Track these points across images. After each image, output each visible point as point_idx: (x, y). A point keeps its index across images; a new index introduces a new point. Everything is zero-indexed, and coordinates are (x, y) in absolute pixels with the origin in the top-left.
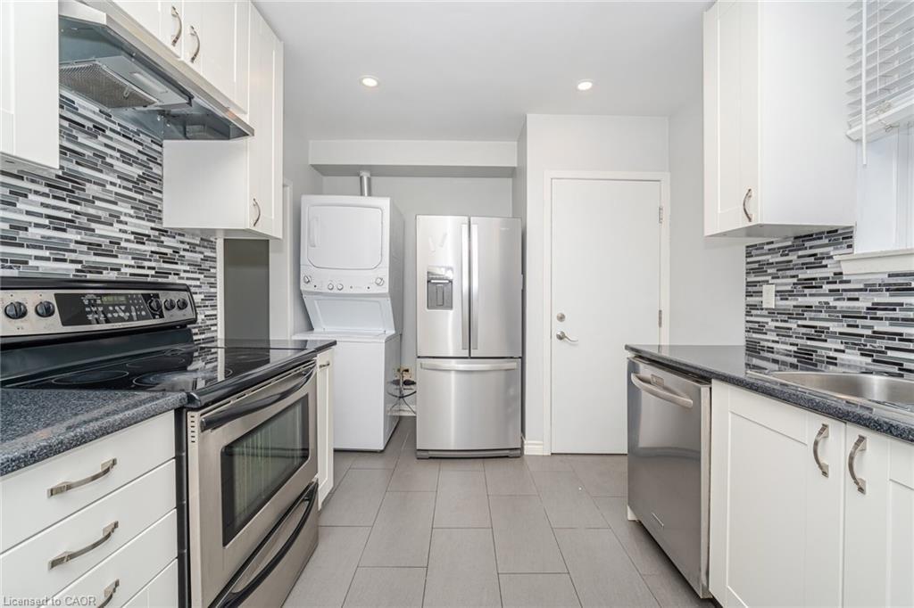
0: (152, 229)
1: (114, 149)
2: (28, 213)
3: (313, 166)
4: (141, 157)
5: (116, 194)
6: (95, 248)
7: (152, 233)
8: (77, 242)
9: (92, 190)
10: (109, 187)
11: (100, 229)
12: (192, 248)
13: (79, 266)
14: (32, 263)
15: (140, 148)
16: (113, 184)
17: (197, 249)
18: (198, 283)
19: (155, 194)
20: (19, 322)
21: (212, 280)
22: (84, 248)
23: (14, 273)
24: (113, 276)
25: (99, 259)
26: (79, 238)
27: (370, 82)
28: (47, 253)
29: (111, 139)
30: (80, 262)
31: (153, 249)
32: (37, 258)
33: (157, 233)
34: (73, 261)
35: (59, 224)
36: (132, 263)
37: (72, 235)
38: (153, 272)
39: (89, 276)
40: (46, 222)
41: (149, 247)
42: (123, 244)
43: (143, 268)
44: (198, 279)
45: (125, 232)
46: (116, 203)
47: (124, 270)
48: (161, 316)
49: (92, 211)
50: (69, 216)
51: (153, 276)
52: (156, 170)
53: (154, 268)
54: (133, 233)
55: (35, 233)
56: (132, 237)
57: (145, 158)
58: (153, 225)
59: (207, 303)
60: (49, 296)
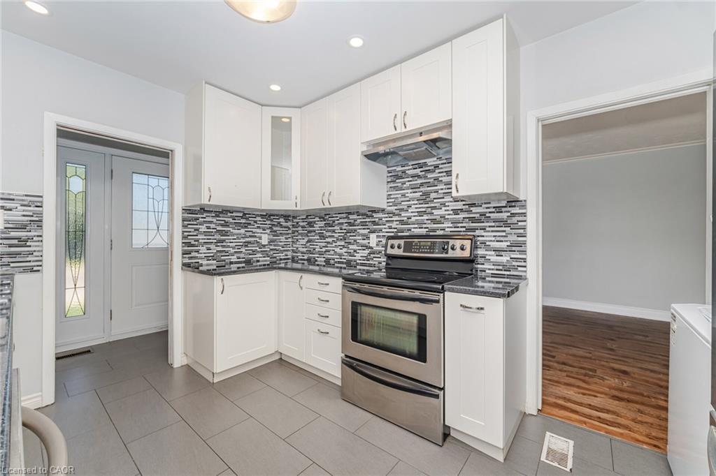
0: (464, 205)
1: (442, 172)
2: (412, 212)
5: (444, 193)
6: (434, 221)
7: (464, 207)
8: (427, 220)
9: (433, 195)
10: (440, 192)
11: (435, 212)
12: (499, 209)
13: (427, 230)
14: (413, 230)
16: (442, 189)
17: (503, 209)
18: (504, 234)
21: (521, 231)
22: (429, 222)
23: (407, 234)
24: (441, 233)
25: (435, 226)
26: (427, 218)
28: (416, 226)
29: (442, 168)
30: (427, 228)
31: (464, 216)
32: (414, 228)
33: (467, 207)
34: (425, 228)
35: (421, 214)
36: (451, 225)
37: (425, 217)
38: (464, 229)
39: (431, 233)
40: (416, 214)
41: (462, 216)
42: (447, 217)
43: (458, 227)
44: (505, 231)
45: (448, 210)
46: (443, 198)
47: (447, 229)
49: (433, 205)
50: (424, 210)
51: (464, 231)
53: (465, 227)
54: (452, 210)
55: (413, 219)
56: (451, 212)
59: (514, 249)
60: (402, 242)
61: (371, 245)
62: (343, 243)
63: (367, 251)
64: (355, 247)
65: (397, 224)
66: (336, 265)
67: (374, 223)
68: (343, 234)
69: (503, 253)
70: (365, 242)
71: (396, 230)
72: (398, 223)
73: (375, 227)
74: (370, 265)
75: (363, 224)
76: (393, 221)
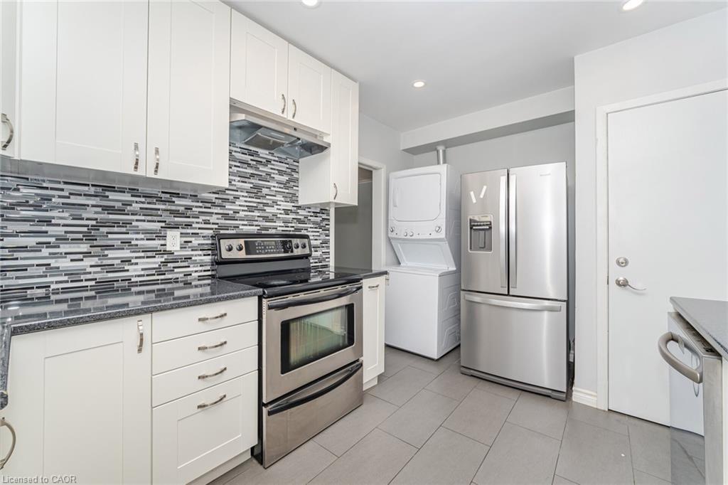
1: (274, 169)
2: (240, 205)
3: (403, 150)
4: (288, 170)
5: (276, 191)
6: (266, 219)
7: (293, 208)
8: (258, 216)
9: (265, 191)
10: (272, 188)
11: (268, 209)
12: (315, 214)
13: (259, 228)
14: (241, 227)
15: (287, 166)
16: (274, 187)
17: (318, 215)
18: (318, 234)
19: (295, 188)
20: (230, 253)
21: (327, 232)
22: (261, 219)
23: (234, 232)
24: (273, 231)
25: (268, 224)
26: (259, 214)
27: (419, 84)
28: (246, 223)
29: (274, 165)
30: (259, 226)
31: (294, 217)
32: (243, 225)
33: (295, 208)
34: (256, 226)
35: (251, 209)
36: (283, 225)
37: (256, 213)
38: (293, 229)
39: (263, 232)
40: (246, 208)
41: (292, 216)
42: (279, 216)
43: (289, 227)
44: (318, 232)
45: (280, 209)
46: (275, 196)
47: (278, 228)
48: (292, 252)
49: (265, 201)
50: (255, 205)
52: (295, 175)
53: (293, 227)
54: (283, 210)
55: (242, 214)
56: (283, 212)
57: (290, 170)
58: (293, 204)
59: (324, 245)
60: (242, 242)
61: (168, 248)
62: (84, 247)
63: (159, 259)
64: (126, 254)
65: (218, 219)
66: (53, 297)
67: (176, 213)
68: (85, 229)
69: (318, 249)
70: (156, 243)
71: (216, 226)
72: (220, 216)
73: (176, 219)
74: (168, 281)
75: (147, 212)
76: (213, 213)
